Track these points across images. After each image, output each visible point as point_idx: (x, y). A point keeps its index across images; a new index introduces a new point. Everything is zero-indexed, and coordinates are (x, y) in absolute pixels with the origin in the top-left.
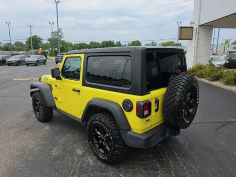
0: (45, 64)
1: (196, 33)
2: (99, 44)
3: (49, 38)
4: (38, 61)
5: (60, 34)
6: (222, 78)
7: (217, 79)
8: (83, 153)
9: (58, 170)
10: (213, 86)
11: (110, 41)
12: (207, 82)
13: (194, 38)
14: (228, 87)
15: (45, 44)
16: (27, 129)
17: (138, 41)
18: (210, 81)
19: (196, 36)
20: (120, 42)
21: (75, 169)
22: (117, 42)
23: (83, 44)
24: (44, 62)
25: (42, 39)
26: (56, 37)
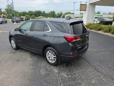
0: (6, 23)
1: (88, 8)
2: (33, 12)
3: (6, 8)
4: (2, 21)
5: (12, 6)
6: (102, 29)
7: (100, 30)
8: (58, 71)
9: (50, 82)
10: (98, 33)
11: (39, 11)
12: (95, 31)
13: (87, 10)
14: (106, 34)
15: (3, 12)
16: (18, 61)
17: (54, 11)
18: (97, 31)
19: (88, 9)
20: (44, 11)
21: (59, 81)
22: (43, 12)
23: (25, 12)
24: (6, 22)
25: (1, 9)
26: (10, 8)
